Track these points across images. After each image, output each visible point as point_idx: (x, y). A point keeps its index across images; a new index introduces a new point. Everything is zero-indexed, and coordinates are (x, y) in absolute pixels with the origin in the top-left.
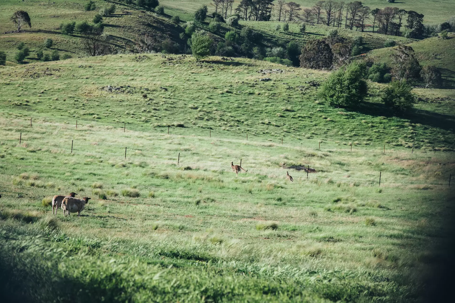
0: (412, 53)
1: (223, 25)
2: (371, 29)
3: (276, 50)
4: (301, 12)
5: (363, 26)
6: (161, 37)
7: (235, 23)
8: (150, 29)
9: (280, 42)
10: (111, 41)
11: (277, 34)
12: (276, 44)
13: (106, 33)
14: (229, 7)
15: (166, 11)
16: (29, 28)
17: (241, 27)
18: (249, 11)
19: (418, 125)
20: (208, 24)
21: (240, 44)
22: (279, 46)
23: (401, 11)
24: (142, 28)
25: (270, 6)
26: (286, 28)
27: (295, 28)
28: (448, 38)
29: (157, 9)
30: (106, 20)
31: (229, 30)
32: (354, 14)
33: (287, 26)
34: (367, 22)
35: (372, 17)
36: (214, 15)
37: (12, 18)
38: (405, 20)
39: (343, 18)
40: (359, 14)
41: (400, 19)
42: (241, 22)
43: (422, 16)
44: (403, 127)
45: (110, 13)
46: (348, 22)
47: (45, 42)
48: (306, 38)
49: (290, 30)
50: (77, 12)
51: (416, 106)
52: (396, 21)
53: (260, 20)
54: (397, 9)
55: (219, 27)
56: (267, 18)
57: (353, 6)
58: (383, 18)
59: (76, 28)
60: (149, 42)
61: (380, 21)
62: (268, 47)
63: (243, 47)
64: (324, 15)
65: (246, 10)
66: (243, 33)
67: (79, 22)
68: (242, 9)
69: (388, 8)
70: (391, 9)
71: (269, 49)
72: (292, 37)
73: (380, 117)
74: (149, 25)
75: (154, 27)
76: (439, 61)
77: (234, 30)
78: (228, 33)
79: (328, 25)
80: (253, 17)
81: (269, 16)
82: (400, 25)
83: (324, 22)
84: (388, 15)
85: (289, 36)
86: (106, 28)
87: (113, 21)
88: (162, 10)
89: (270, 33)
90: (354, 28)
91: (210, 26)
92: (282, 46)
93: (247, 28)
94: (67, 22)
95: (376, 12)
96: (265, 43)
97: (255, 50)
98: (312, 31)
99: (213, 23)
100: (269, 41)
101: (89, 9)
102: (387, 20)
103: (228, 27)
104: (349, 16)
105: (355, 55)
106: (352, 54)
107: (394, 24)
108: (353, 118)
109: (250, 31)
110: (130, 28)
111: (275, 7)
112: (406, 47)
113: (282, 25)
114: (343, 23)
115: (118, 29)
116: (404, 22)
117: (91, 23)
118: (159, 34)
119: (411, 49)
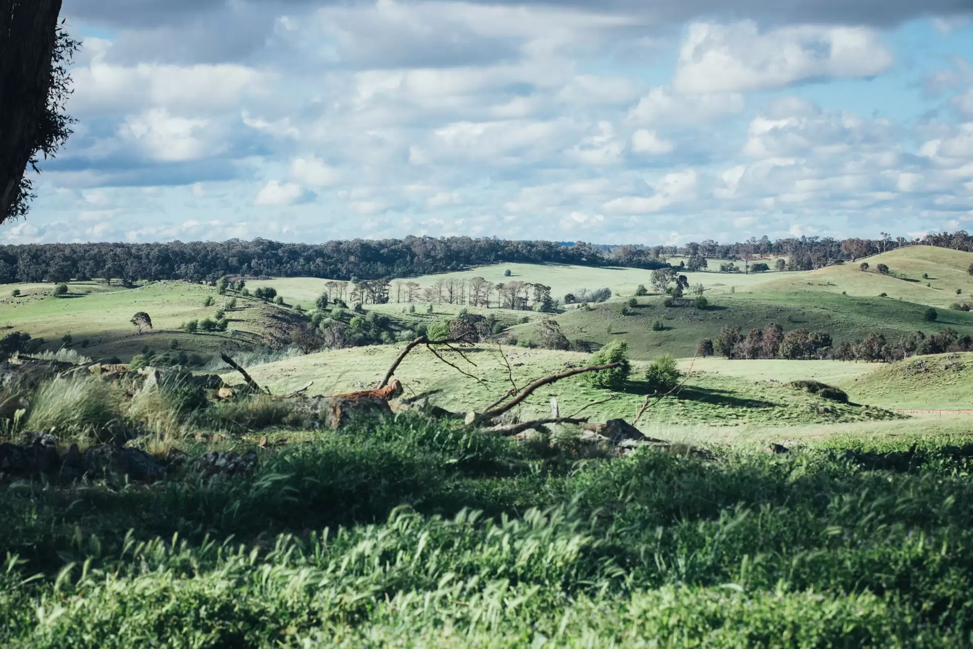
0: (557, 327)
1: (346, 311)
2: (497, 305)
3: (406, 333)
4: (421, 292)
5: (487, 302)
6: (288, 328)
7: (358, 308)
8: (275, 321)
9: (408, 325)
10: (237, 337)
11: (404, 317)
12: (404, 327)
13: (231, 327)
14: (344, 292)
15: (285, 301)
16: (149, 330)
17: (365, 312)
18: (365, 294)
19: (687, 401)
20: (330, 311)
21: (368, 330)
22: (408, 329)
23: (526, 284)
24: (268, 321)
25: (387, 287)
26: (413, 310)
27: (421, 309)
28: (591, 310)
29: (275, 299)
30: (228, 315)
31: (352, 316)
32: (477, 290)
33: (413, 308)
34: (491, 298)
35: (496, 292)
36: (336, 301)
37: (132, 321)
38: (531, 294)
39: (466, 294)
40: (483, 290)
41: (527, 293)
42: (364, 307)
43: (549, 288)
44: (672, 404)
45: (231, 307)
46: (472, 299)
47: (170, 343)
48: (434, 318)
49: (417, 311)
50: (196, 308)
51: (680, 381)
52: (523, 295)
53: (379, 303)
54: (522, 282)
55: (343, 314)
56: (385, 301)
57: (475, 282)
58: (509, 294)
59: (199, 326)
60: (279, 335)
61: (506, 296)
62: (397, 331)
63: (371, 333)
64: (446, 293)
65: (362, 293)
66: (368, 318)
67: (201, 319)
68: (358, 293)
69: (513, 282)
70: (516, 283)
71: (398, 333)
72: (420, 319)
73: (646, 396)
74: (274, 317)
75: (278, 318)
76: (586, 335)
77: (358, 316)
78: (353, 320)
79: (451, 302)
80: (369, 301)
81: (387, 298)
82: (526, 299)
83: (446, 301)
84: (513, 289)
85: (416, 318)
86: (230, 323)
87: (235, 315)
88: (281, 300)
89: (396, 316)
90: (479, 305)
91: (333, 313)
92: (412, 329)
93: (372, 313)
94: (188, 320)
95: (500, 286)
96: (393, 327)
97: (384, 335)
98: (440, 311)
99: (336, 309)
100: (396, 324)
101: (208, 304)
102: (513, 295)
103: (351, 313)
104: (473, 293)
105: (497, 333)
106: (494, 332)
107: (521, 299)
108: (620, 398)
109: (376, 316)
110: (255, 321)
111: (392, 288)
112: (550, 322)
113: (408, 306)
114: (467, 300)
115: (242, 323)
116: (531, 297)
117: (213, 319)
118: (285, 325)
119: (555, 323)
